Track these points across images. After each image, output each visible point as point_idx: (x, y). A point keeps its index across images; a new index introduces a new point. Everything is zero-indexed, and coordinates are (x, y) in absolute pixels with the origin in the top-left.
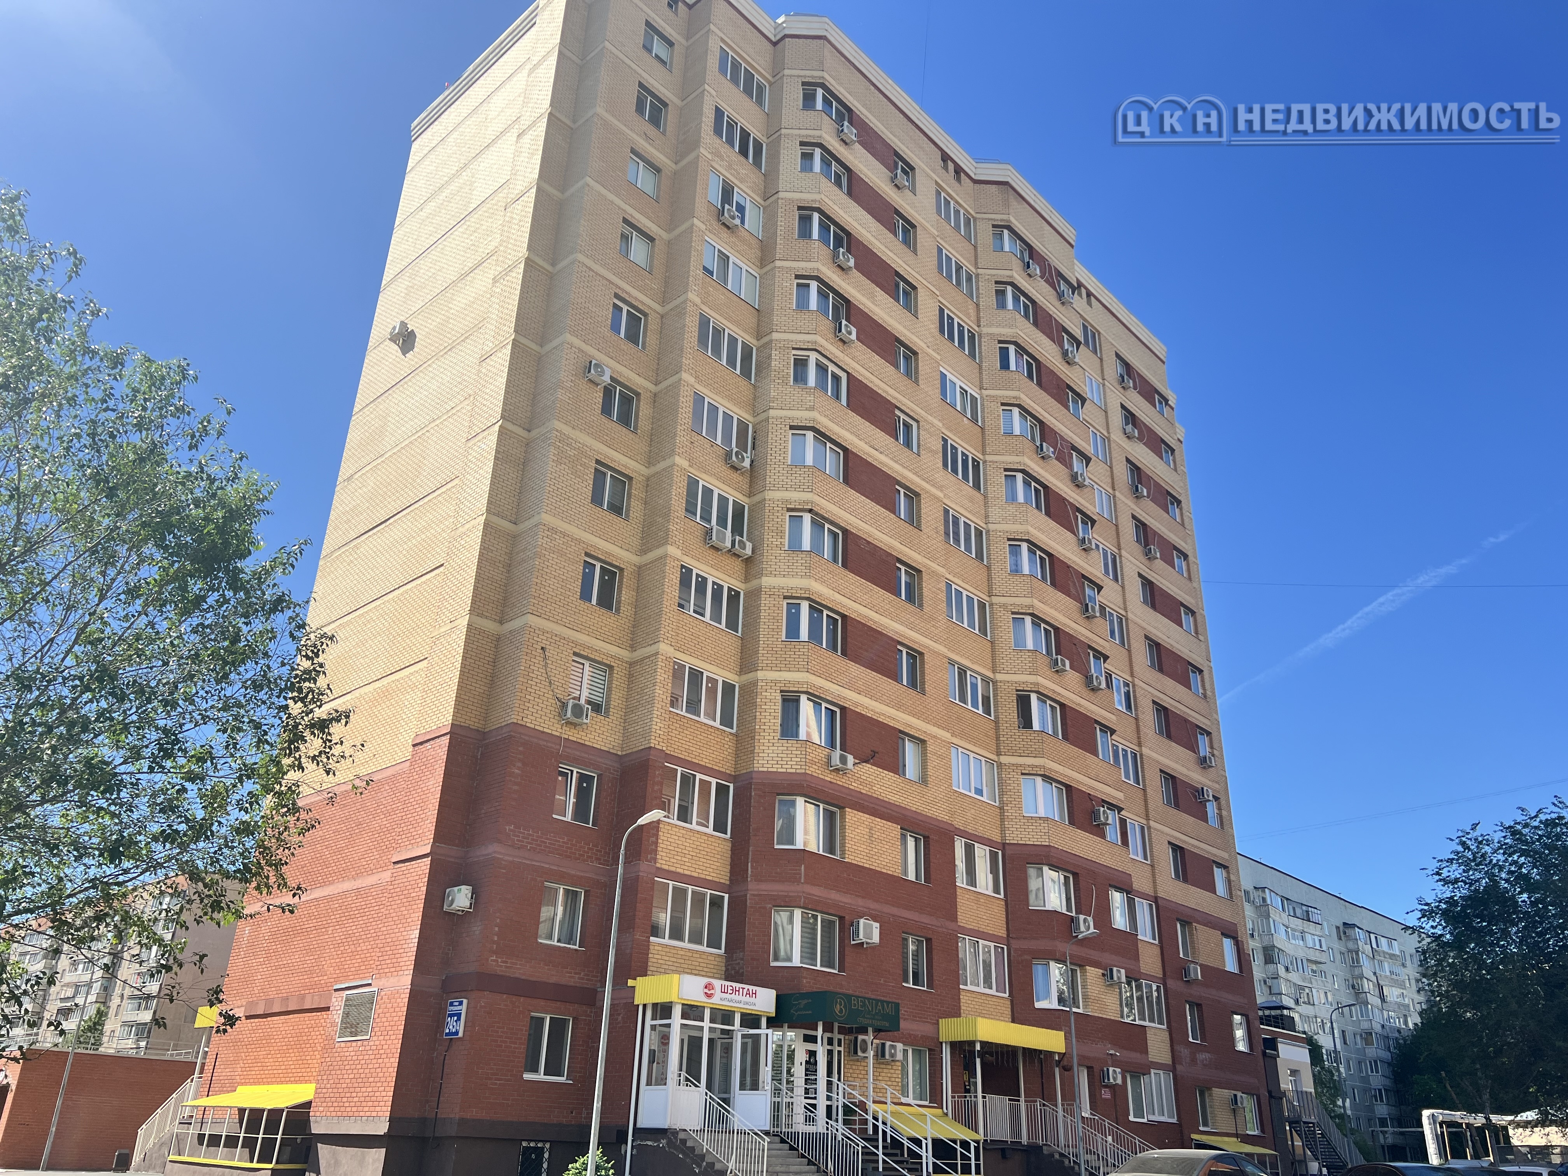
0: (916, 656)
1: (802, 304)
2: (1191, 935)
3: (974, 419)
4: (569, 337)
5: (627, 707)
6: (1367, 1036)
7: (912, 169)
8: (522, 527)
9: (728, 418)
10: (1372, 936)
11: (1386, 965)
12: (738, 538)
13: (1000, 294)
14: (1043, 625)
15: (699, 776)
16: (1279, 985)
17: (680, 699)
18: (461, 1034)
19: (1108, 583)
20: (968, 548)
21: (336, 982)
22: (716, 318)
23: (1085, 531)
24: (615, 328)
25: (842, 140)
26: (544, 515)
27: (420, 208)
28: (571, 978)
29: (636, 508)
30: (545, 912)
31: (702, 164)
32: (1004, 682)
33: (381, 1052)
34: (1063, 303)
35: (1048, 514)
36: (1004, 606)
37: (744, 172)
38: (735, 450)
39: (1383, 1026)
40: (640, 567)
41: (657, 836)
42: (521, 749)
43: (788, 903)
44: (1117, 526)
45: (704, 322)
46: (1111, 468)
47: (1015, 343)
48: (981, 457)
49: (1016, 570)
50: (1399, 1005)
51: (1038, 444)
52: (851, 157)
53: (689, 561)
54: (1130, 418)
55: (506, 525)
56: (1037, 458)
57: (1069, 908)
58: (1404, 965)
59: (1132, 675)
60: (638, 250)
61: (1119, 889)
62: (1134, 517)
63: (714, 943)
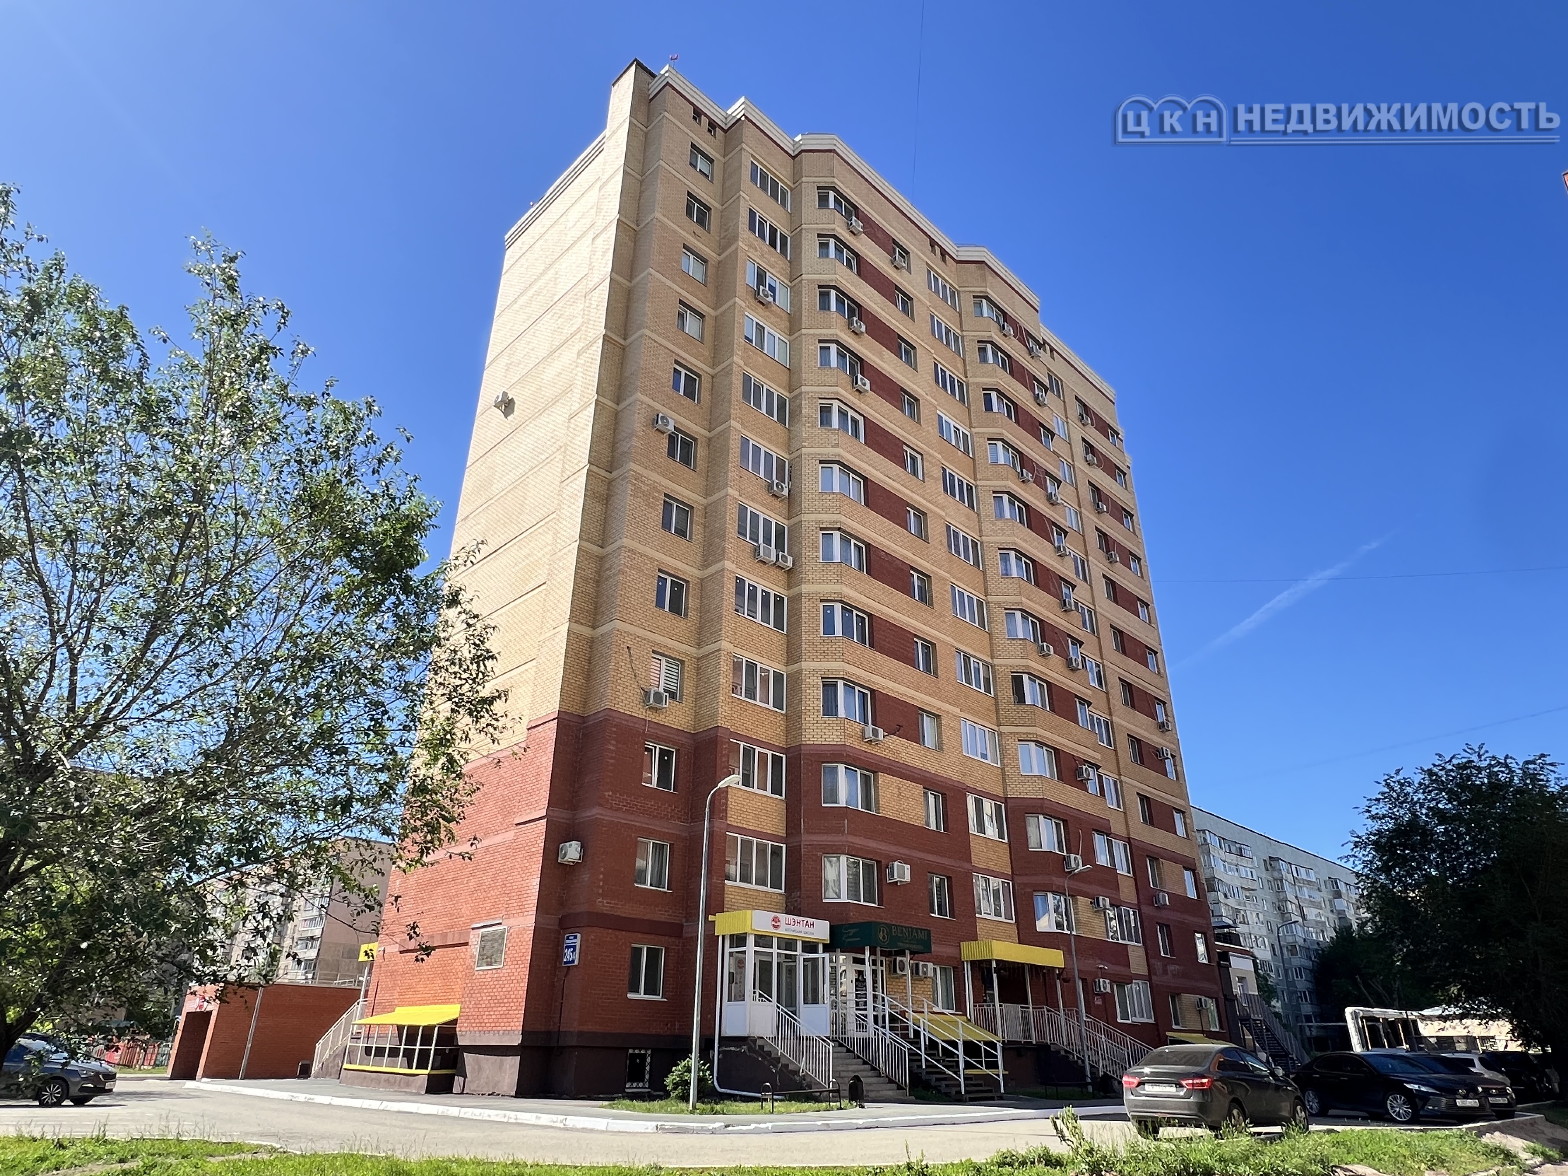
0: (930, 647)
1: (825, 362)
2: (1159, 868)
3: (966, 452)
4: (639, 396)
5: (697, 694)
6: (1292, 949)
7: (907, 253)
8: (609, 549)
9: (768, 456)
10: (1293, 867)
11: (1305, 889)
12: (781, 553)
13: (983, 351)
14: (1030, 618)
15: (758, 749)
16: (1220, 909)
17: (739, 687)
18: (576, 963)
19: (1079, 582)
20: (967, 557)
21: (472, 923)
22: (756, 376)
23: (1060, 541)
24: (676, 387)
25: (851, 231)
26: (625, 540)
27: (515, 301)
28: (662, 915)
29: (697, 531)
30: (640, 863)
31: (740, 254)
32: (1001, 666)
33: (513, 978)
34: (1032, 357)
35: (1029, 527)
36: (999, 604)
37: (773, 259)
38: (776, 481)
39: (1305, 940)
40: (702, 580)
41: (726, 798)
42: (614, 729)
43: (835, 851)
44: (1083, 536)
45: (747, 379)
46: (1077, 489)
47: (996, 390)
48: (973, 482)
49: (1006, 574)
50: (1318, 922)
51: (1019, 470)
52: (859, 245)
53: (742, 574)
54: (1090, 448)
55: (595, 548)
56: (1019, 482)
57: (1061, 848)
58: (1319, 890)
59: (1102, 658)
60: (692, 325)
61: (1100, 832)
62: (1097, 529)
63: (776, 884)
